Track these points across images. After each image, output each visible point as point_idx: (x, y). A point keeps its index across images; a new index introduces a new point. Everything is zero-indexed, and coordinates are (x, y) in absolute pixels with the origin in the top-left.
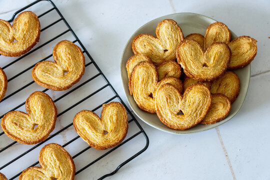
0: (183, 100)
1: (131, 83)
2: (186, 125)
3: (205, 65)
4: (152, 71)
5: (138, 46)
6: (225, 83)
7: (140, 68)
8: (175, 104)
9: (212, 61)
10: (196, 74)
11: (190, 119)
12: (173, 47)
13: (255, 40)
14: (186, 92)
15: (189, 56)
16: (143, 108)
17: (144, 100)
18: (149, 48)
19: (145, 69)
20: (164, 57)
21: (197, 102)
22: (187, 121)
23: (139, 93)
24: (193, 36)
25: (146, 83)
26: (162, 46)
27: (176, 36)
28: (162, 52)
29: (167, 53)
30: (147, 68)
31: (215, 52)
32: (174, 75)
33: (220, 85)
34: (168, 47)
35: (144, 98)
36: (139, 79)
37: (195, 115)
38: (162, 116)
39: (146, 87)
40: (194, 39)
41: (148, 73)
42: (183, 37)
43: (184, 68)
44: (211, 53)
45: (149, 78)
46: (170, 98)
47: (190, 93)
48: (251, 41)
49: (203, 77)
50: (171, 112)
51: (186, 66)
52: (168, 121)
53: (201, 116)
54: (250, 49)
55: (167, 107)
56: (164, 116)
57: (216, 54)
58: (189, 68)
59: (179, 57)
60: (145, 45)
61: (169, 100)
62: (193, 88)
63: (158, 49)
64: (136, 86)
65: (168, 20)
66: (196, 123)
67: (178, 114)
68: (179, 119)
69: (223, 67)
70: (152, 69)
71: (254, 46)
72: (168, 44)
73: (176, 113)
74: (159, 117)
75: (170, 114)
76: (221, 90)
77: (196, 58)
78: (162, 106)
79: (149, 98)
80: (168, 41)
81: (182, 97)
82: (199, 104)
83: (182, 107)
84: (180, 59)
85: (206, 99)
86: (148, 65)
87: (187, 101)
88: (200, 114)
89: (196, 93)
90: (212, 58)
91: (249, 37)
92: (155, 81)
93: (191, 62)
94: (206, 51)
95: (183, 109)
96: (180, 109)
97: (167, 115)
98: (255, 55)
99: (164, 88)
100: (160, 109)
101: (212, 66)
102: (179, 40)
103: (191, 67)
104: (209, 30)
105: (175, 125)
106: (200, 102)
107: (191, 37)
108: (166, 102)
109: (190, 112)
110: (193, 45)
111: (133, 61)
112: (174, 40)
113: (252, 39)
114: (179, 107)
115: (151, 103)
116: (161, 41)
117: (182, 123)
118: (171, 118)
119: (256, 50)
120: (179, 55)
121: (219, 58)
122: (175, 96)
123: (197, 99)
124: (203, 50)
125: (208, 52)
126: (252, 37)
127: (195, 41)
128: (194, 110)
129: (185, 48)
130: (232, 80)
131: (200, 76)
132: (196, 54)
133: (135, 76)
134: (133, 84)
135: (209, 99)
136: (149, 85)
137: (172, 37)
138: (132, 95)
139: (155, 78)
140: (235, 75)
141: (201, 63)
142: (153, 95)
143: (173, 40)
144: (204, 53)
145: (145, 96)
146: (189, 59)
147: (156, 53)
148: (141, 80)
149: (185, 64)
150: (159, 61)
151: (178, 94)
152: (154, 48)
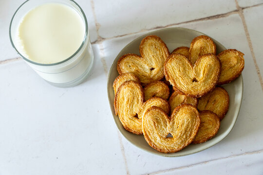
0: (171, 123)
1: (116, 104)
2: (176, 148)
3: (195, 80)
4: (138, 91)
5: (123, 68)
6: (213, 100)
7: (125, 88)
8: (163, 127)
9: (201, 75)
10: (186, 90)
11: (180, 141)
12: (160, 65)
13: (241, 53)
14: (173, 114)
15: (178, 72)
16: (129, 129)
17: (129, 121)
18: (135, 68)
19: (130, 89)
20: (152, 76)
21: (186, 124)
22: (177, 143)
23: (124, 113)
24: (180, 50)
25: (131, 103)
26: (148, 65)
27: (161, 53)
28: (148, 71)
29: (154, 72)
30: (133, 88)
31: (204, 65)
32: (162, 96)
33: (208, 102)
34: (154, 66)
35: (130, 119)
36: (124, 99)
37: (184, 137)
38: (150, 141)
39: (131, 107)
40: (182, 53)
41: (133, 94)
42: (169, 53)
43: (173, 85)
44: (200, 66)
45: (134, 98)
46: (158, 122)
47: (178, 115)
48: (237, 54)
49: (193, 93)
50: (160, 136)
51: (175, 83)
52: (158, 145)
53: (191, 137)
54: (237, 63)
55: (155, 131)
56: (153, 141)
57: (205, 67)
58: (178, 85)
59: (167, 74)
60: (130, 66)
61: (156, 124)
62: (181, 110)
63: (144, 68)
64: (121, 107)
65: (151, 36)
66: (186, 145)
67: (167, 137)
68: (168, 143)
69: (214, 80)
70: (137, 89)
71: (241, 60)
72: (154, 62)
73: (164, 137)
74: (148, 142)
75: (158, 138)
76: (209, 107)
77: (185, 73)
78: (150, 131)
79: (134, 119)
80: (153, 59)
81: (170, 119)
82: (188, 125)
83: (171, 130)
84: (168, 76)
85: (194, 120)
86: (133, 84)
87: (175, 124)
88: (190, 135)
89: (184, 114)
90: (202, 72)
91: (235, 50)
92: (140, 101)
93: (180, 78)
94: (195, 65)
95: (172, 132)
96: (168, 132)
97: (155, 139)
98: (243, 69)
99: (151, 111)
100: (148, 134)
101: (202, 80)
102: (164, 57)
103: (180, 84)
104: (193, 45)
105: (165, 149)
106: (189, 123)
107: (178, 52)
108: (154, 126)
109: (179, 134)
110: (181, 60)
111: (120, 80)
112: (160, 57)
113: (239, 52)
114: (168, 130)
115: (137, 124)
116: (146, 60)
117: (172, 146)
118: (160, 142)
119: (243, 64)
120: (166, 72)
121: (209, 71)
122: (163, 119)
123: (186, 121)
124: (191, 64)
125: (197, 66)
126: (239, 50)
127: (182, 55)
128: (183, 132)
129: (172, 64)
130: (221, 97)
131: (191, 92)
132: (184, 69)
133: (120, 96)
134: (118, 104)
135: (198, 119)
136: (134, 105)
137: (157, 54)
138: (118, 115)
139: (140, 98)
140: (224, 91)
141: (190, 78)
142: (139, 116)
143: (158, 58)
144: (192, 67)
145: (131, 117)
146: (177, 76)
147: (143, 73)
148: (126, 100)
149: (174, 81)
150: (146, 81)
151: (165, 117)
152: (140, 68)
